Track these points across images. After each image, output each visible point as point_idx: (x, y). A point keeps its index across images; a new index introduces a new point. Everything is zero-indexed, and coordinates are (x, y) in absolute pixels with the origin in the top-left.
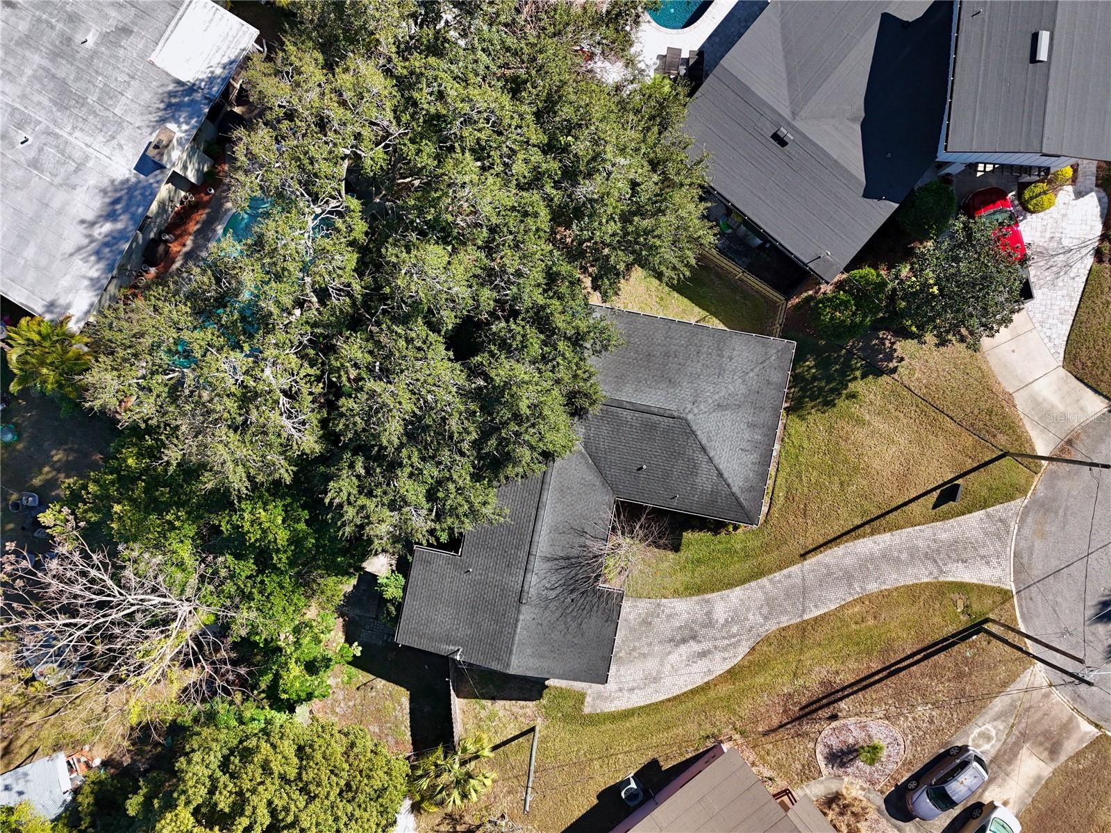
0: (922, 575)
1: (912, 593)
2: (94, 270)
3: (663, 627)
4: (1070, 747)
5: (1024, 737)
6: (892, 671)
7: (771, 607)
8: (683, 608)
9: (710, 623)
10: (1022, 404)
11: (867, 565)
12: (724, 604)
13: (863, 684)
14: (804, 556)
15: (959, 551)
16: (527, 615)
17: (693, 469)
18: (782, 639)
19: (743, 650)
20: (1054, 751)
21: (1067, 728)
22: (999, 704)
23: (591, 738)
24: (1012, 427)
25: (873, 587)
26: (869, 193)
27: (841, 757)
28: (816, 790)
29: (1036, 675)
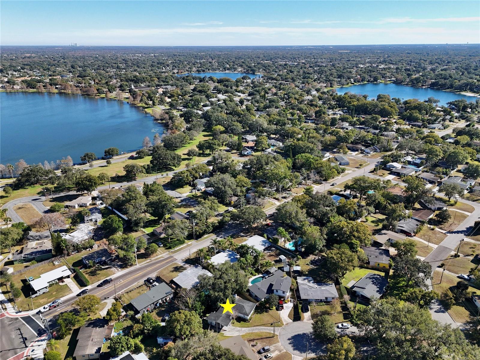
0: (268, 331)
1: (266, 333)
2: (191, 286)
3: (236, 330)
4: (282, 352)
5: (277, 349)
6: (262, 339)
7: (249, 330)
8: (239, 328)
9: (242, 330)
10: (282, 319)
11: (262, 329)
12: (243, 329)
13: (258, 339)
14: (254, 326)
16: (221, 318)
17: (243, 310)
18: (249, 333)
19: (245, 333)
20: (280, 352)
21: (282, 350)
22: (274, 345)
23: (223, 337)
25: (262, 331)
26: (266, 293)
27: (253, 346)
29: (280, 344)
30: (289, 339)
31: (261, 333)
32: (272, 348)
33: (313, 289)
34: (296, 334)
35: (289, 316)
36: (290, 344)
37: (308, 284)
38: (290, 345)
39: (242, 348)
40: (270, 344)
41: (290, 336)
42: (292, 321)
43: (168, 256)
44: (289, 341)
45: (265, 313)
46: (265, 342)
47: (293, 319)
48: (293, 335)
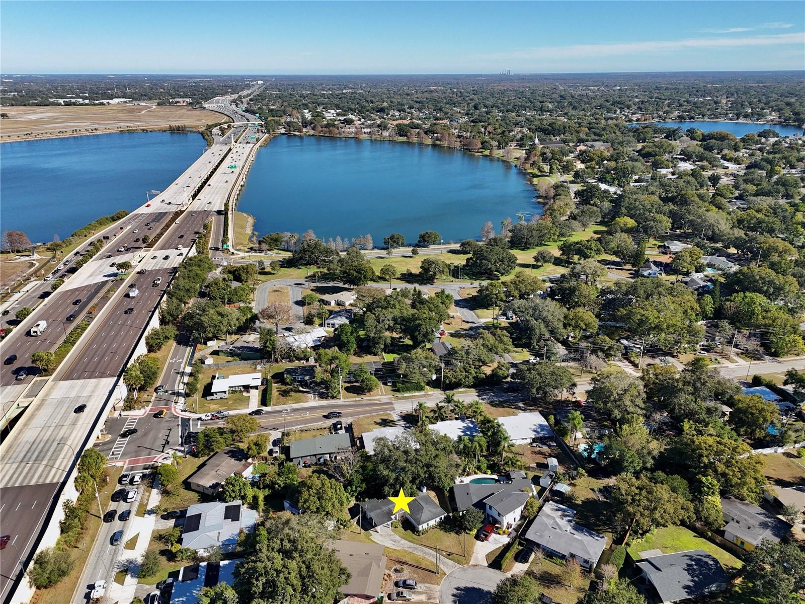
0: (436, 562)
1: (431, 562)
3: (392, 538)
4: (432, 601)
5: (426, 593)
6: (417, 567)
7: (410, 547)
8: (397, 538)
9: (399, 542)
10: (474, 555)
11: (429, 554)
12: (403, 541)
13: (411, 565)
14: (422, 545)
15: (444, 564)
16: (379, 510)
17: (418, 514)
18: (405, 551)
19: (400, 548)
20: (429, 599)
21: (435, 598)
22: (427, 585)
23: (367, 540)
24: (470, 556)
25: (426, 557)
26: (473, 505)
27: (396, 571)
28: (387, 572)
29: (438, 588)
30: (457, 589)
31: (424, 559)
32: (420, 587)
33: (558, 530)
34: (476, 586)
35: (487, 556)
36: (454, 595)
37: (559, 520)
38: (452, 598)
39: (371, 564)
40: (424, 581)
41: (462, 585)
42: (486, 564)
43: (388, 401)
44: (455, 592)
45: (453, 534)
46: (418, 574)
47: (490, 562)
48: (469, 586)
